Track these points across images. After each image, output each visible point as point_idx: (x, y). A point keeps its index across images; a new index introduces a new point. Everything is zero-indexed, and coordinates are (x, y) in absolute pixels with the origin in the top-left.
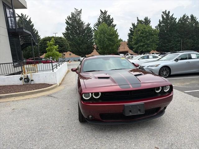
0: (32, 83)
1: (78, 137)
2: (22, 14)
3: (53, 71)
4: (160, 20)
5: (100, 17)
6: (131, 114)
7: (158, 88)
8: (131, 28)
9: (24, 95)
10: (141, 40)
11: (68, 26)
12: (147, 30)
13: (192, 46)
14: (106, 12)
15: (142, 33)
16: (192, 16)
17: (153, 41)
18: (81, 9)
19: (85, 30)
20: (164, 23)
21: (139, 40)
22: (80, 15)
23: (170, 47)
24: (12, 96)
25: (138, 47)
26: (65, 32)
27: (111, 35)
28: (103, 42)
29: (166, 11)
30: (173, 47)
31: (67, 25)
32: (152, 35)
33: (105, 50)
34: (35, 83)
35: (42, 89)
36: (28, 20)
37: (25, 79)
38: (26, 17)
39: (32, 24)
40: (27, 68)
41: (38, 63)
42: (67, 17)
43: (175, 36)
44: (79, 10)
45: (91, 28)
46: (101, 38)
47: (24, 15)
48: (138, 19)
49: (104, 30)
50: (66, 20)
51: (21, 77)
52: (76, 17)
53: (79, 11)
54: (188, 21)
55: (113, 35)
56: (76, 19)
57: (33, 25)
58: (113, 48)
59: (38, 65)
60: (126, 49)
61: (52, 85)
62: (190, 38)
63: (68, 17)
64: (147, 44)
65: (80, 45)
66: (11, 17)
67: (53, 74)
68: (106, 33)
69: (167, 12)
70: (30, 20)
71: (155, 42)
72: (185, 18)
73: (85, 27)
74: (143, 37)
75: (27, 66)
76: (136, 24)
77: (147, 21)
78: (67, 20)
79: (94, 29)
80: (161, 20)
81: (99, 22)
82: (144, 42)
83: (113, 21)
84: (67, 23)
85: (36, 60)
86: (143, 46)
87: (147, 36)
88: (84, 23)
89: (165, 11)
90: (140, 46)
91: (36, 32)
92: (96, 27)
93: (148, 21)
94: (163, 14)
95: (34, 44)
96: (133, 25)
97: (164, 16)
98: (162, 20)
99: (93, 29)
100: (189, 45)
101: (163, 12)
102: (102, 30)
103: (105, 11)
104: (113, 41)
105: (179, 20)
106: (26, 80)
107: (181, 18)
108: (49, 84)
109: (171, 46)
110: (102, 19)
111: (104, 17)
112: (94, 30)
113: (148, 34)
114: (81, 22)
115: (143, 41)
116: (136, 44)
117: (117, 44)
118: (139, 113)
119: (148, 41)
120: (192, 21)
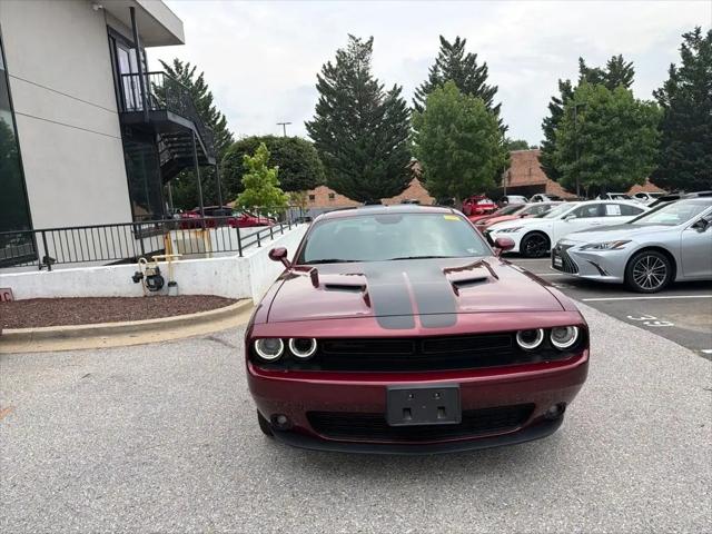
0: (173, 291)
1: (239, 483)
2: (176, 62)
3: (241, 255)
4: (672, 66)
5: (438, 63)
6: (409, 421)
7: (530, 335)
8: (554, 98)
9: (136, 331)
10: (589, 144)
11: (325, 98)
12: (613, 106)
14: (460, 45)
15: (593, 118)
17: (638, 150)
18: (372, 38)
19: (382, 109)
20: (690, 78)
21: (581, 147)
22: (367, 57)
24: (98, 333)
25: (577, 170)
26: (313, 120)
27: (471, 128)
28: (441, 151)
29: (698, 31)
31: (320, 95)
32: (634, 125)
33: (447, 183)
34: (181, 293)
35: (198, 314)
36: (194, 80)
37: (149, 277)
38: (189, 72)
39: (207, 93)
40: (176, 241)
41: (213, 224)
42: (321, 68)
44: (364, 41)
45: (405, 102)
46: (433, 140)
47: (183, 65)
48: (582, 66)
49: (446, 110)
50: (318, 76)
51: (137, 273)
52: (352, 64)
53: (363, 46)
55: (482, 128)
56: (353, 73)
57: (209, 98)
58: (478, 175)
59: (212, 231)
60: (537, 179)
61: (234, 301)
63: (324, 67)
64: (610, 159)
65: (361, 162)
66: (131, 75)
67: (240, 263)
68: (452, 119)
69: (704, 35)
70: (200, 80)
71: (643, 152)
73: (383, 99)
74: (599, 134)
75: (180, 233)
76: (574, 84)
77: (620, 73)
78: (323, 77)
79: (413, 107)
80: (679, 65)
81: (434, 79)
82: (599, 153)
83: (485, 77)
84: (323, 87)
85: (206, 214)
86: (596, 166)
87: (613, 130)
88: (379, 85)
89: (693, 31)
90: (585, 167)
91: (218, 122)
92: (421, 100)
93: (625, 71)
94: (686, 44)
95: (203, 161)
96: (565, 87)
97: (692, 50)
98: (683, 66)
99: (410, 105)
101: (687, 36)
102: (441, 108)
103: (458, 39)
104: (478, 148)
106: (152, 282)
108: (224, 299)
110: (444, 68)
111: (455, 63)
112: (413, 110)
113: (616, 120)
114: (371, 82)
115: (596, 147)
116: (568, 159)
117: (496, 158)
118: (441, 419)
119: (618, 150)
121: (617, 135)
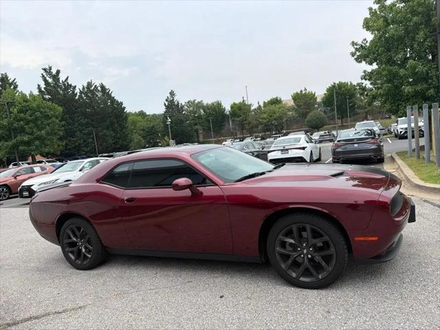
4: (39, 86)
10: (22, 128)
12: (33, 105)
13: (114, 143)
16: (103, 87)
23: (73, 145)
25: (15, 146)
29: (50, 68)
30: (80, 144)
43: (81, 124)
54: (97, 95)
62: (107, 128)
64: (38, 138)
69: (54, 71)
72: (92, 88)
74: (28, 122)
80: (43, 86)
87: (37, 119)
89: (47, 67)
93: (11, 84)
94: (44, 74)
97: (48, 78)
98: (45, 86)
100: (110, 141)
101: (45, 70)
105: (81, 92)
107: (84, 88)
109: (77, 144)
113: (38, 114)
115: (28, 130)
119: (43, 132)
120: (103, 95)
121: (40, 122)
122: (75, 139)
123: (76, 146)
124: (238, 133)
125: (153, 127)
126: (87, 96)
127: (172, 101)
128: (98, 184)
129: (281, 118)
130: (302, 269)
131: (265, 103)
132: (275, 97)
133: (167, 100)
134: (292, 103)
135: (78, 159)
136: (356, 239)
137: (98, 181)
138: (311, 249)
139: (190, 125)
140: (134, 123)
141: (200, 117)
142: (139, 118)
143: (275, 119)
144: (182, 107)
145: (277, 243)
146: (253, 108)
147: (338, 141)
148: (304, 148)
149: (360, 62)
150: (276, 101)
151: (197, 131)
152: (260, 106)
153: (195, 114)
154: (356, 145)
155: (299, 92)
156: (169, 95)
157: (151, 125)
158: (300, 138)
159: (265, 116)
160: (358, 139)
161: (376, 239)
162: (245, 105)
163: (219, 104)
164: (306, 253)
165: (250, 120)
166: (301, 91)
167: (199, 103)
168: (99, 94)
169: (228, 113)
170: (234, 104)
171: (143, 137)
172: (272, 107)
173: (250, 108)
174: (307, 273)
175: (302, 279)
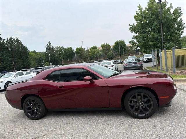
16: (17, 39)
30: (6, 66)
43: (7, 56)
54: (14, 43)
62: (20, 58)
72: (12, 40)
100: (21, 64)
105: (6, 42)
107: (8, 40)
109: (5, 65)
120: (17, 43)
122: (4, 63)
123: (5, 66)
124: (79, 60)
125: (40, 58)
126: (10, 43)
127: (50, 47)
128: (43, 80)
129: (97, 54)
130: (139, 111)
131: (90, 48)
132: (94, 46)
133: (47, 46)
134: (101, 48)
135: (12, 72)
136: (161, 97)
137: (43, 79)
138: (143, 103)
139: (58, 57)
140: (31, 56)
141: (62, 53)
142: (34, 54)
143: (95, 55)
144: (54, 49)
145: (129, 101)
146: (85, 50)
147: (126, 63)
148: (113, 66)
149: (132, 32)
150: (95, 48)
151: (61, 60)
152: (88, 49)
153: (60, 52)
154: (133, 65)
155: (104, 44)
156: (48, 44)
157: (39, 57)
158: (111, 62)
159: (91, 53)
160: (134, 62)
161: (169, 97)
162: (82, 49)
163: (71, 48)
164: (141, 104)
165: (84, 55)
166: (105, 44)
167: (61, 47)
168: (16, 43)
169: (75, 52)
170: (77, 48)
171: (36, 62)
172: (94, 50)
173: (84, 50)
174: (141, 112)
175: (139, 115)
